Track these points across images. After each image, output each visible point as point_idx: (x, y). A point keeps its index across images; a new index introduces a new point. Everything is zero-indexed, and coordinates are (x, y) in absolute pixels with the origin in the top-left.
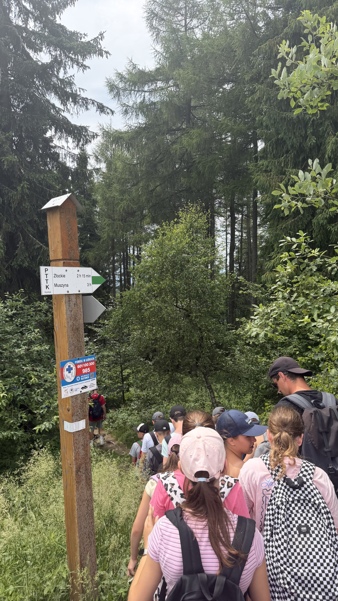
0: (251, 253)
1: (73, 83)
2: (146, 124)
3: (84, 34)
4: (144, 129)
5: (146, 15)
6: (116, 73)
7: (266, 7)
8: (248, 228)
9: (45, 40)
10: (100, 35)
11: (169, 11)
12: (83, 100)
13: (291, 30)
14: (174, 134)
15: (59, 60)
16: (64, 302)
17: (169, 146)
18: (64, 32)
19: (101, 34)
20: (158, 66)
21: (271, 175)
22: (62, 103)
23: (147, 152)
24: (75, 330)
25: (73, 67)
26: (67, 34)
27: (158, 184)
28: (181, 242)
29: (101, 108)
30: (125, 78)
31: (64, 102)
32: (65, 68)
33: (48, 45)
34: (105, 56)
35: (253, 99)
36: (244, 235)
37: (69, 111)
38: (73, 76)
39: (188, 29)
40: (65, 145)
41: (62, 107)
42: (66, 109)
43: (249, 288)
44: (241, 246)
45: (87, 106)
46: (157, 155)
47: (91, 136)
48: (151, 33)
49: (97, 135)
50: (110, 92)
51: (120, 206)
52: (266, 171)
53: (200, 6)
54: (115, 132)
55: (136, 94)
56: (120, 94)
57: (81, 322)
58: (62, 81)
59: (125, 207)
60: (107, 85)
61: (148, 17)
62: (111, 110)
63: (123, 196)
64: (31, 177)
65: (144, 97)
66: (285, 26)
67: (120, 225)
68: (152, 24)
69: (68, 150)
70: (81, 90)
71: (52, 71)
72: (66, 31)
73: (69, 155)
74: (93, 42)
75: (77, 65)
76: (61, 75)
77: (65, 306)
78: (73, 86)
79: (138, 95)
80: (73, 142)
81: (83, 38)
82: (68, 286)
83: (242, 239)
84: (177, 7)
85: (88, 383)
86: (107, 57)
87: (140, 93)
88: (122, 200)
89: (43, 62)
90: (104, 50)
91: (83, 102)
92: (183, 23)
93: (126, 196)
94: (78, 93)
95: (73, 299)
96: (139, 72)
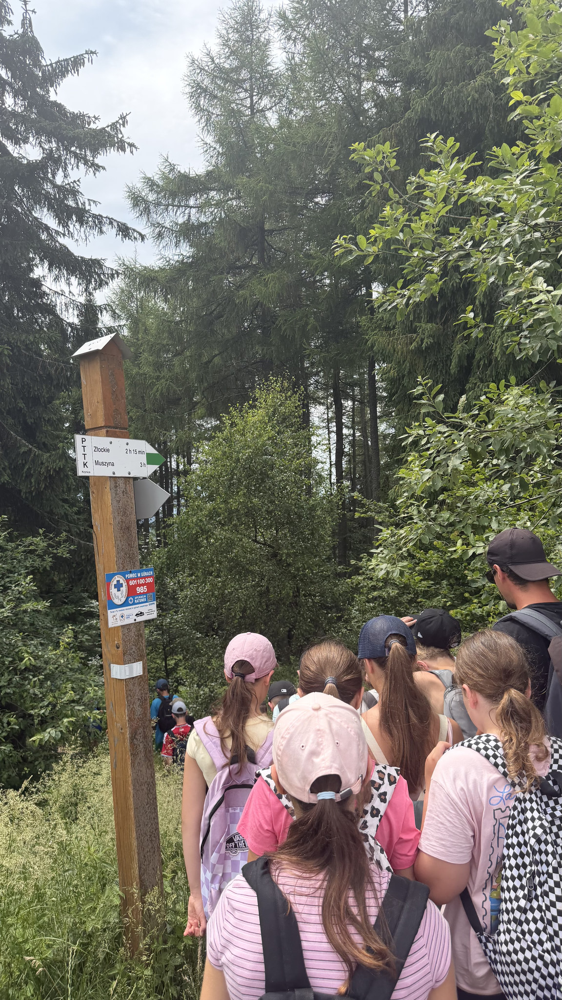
0: (370, 462)
1: (78, 192)
2: (193, 257)
3: (94, 117)
4: (190, 265)
5: (188, 89)
6: (144, 178)
7: (376, 81)
8: (363, 423)
9: (33, 126)
10: (121, 118)
11: (225, 84)
12: (95, 218)
13: (416, 114)
14: (240, 274)
15: (56, 156)
16: (108, 488)
17: (232, 292)
18: (62, 114)
19: (123, 118)
20: (210, 168)
21: (394, 334)
22: (59, 223)
23: (195, 302)
24: (125, 529)
25: (78, 168)
26: (67, 117)
27: (217, 352)
28: (260, 436)
29: (124, 231)
30: (158, 186)
31: (64, 221)
32: (66, 169)
33: (38, 134)
34: (128, 150)
35: (363, 217)
36: (358, 434)
37: (71, 235)
38: (78, 181)
39: (256, 112)
40: (66, 290)
41: (61, 229)
42: (67, 233)
43: (369, 510)
44: (354, 451)
45: (100, 228)
46: (213, 307)
47: (108, 274)
48: (198, 118)
49: (118, 274)
50: (134, 206)
51: (155, 389)
52: (387, 329)
53: (274, 76)
54: (144, 270)
55: (177, 211)
56: (149, 210)
57: (133, 518)
58: (60, 188)
59: (164, 390)
60: (129, 196)
61: (192, 93)
62: (140, 234)
63: (160, 372)
64: (13, 339)
65: (190, 216)
66: (407, 109)
67: (157, 419)
68: (199, 104)
69: (71, 297)
70: (92, 203)
71: (44, 174)
72: (66, 112)
73: (72, 305)
74: (111, 129)
75: (85, 165)
76: (59, 179)
77: (110, 494)
78: (79, 197)
79: (178, 213)
80: (79, 284)
81: (92, 123)
82: (113, 465)
83: (354, 440)
84: (238, 79)
85: (145, 608)
86: (132, 152)
87: (181, 209)
88: (158, 378)
89: (31, 159)
90: (128, 141)
91: (95, 222)
92: (248, 102)
93: (165, 372)
94: (87, 208)
95: (121, 483)
96: (179, 176)
